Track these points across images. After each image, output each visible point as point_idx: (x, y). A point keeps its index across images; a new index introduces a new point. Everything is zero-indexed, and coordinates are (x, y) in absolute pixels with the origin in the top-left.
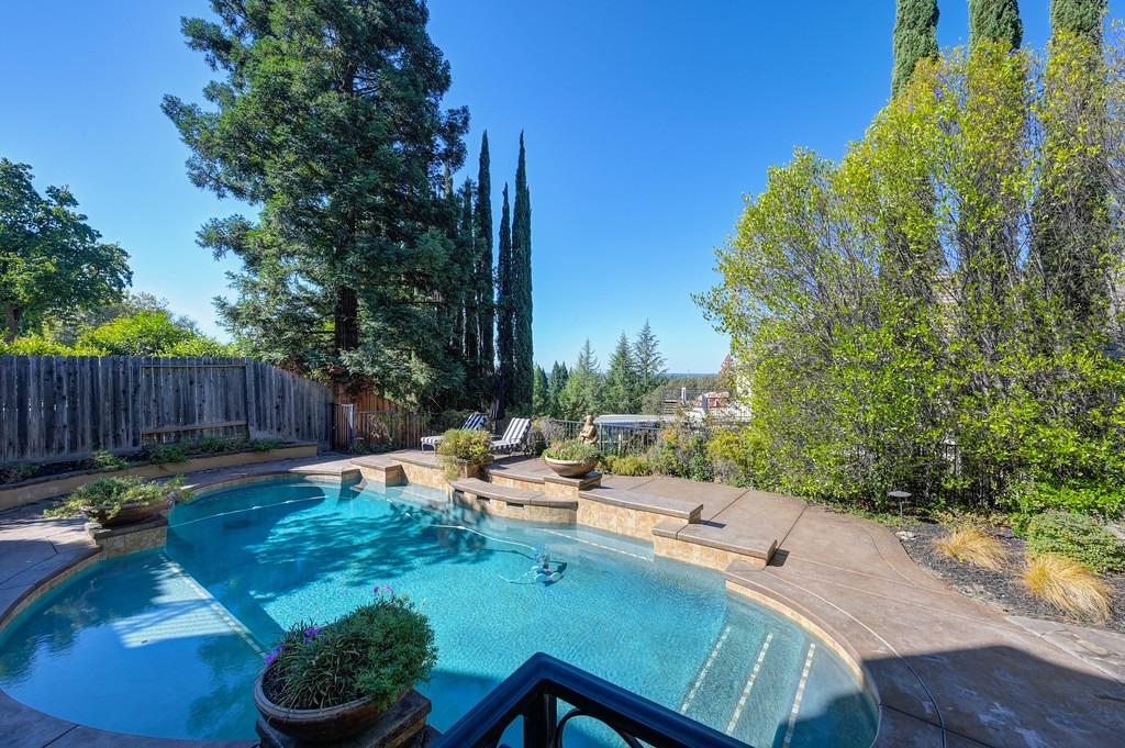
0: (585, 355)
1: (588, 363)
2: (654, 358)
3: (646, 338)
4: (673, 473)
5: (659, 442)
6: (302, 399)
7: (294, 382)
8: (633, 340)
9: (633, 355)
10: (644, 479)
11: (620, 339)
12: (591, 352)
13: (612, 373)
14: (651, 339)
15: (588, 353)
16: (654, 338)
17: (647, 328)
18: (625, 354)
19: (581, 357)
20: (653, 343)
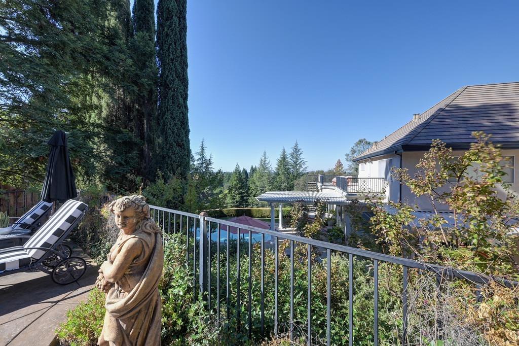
0: (263, 160)
1: (265, 164)
2: (300, 161)
3: (296, 150)
8: (289, 152)
9: (289, 160)
11: (282, 151)
12: (267, 157)
13: (278, 169)
14: (299, 151)
15: (265, 158)
16: (300, 150)
17: (297, 145)
18: (285, 159)
19: (262, 160)
20: (300, 153)
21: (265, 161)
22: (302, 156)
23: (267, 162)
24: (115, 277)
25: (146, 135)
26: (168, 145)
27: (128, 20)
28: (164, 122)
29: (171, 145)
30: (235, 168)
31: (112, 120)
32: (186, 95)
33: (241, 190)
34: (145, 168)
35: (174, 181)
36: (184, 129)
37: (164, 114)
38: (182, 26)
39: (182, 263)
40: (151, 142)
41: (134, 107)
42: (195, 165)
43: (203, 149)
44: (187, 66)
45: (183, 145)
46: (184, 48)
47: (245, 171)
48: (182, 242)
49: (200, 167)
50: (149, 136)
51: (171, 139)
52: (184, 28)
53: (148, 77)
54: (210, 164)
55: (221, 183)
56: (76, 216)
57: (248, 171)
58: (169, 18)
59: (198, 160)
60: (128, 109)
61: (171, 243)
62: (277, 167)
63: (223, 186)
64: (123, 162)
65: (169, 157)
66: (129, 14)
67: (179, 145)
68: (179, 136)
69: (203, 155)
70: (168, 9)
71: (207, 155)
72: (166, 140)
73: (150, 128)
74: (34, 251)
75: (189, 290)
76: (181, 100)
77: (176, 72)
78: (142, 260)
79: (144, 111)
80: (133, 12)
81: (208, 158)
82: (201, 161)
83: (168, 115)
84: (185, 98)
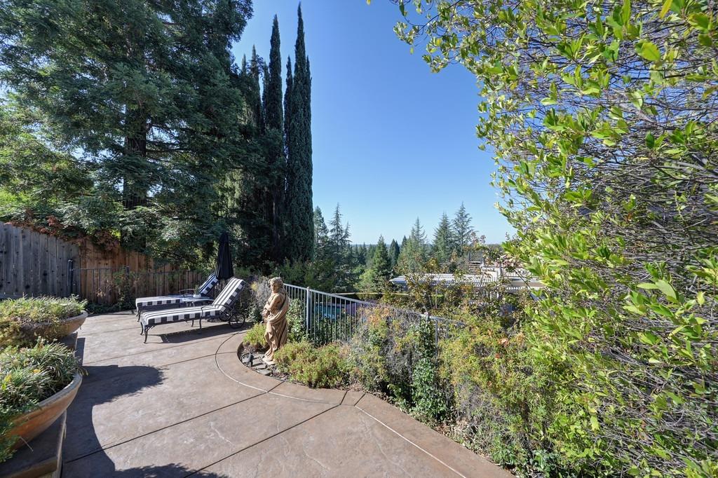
0: (416, 229)
1: (418, 235)
2: (468, 230)
3: (462, 216)
4: (383, 387)
5: (361, 330)
6: (35, 255)
7: (24, 237)
8: (452, 217)
9: (452, 229)
10: (335, 395)
11: (441, 217)
12: (420, 226)
13: (436, 242)
14: (466, 217)
15: (418, 227)
16: (468, 216)
17: (463, 209)
18: (446, 228)
19: (413, 230)
20: (467, 219)
21: (418, 231)
22: (470, 224)
23: (421, 233)
24: (271, 308)
25: (275, 218)
26: (294, 230)
27: (258, 106)
28: (291, 208)
29: (297, 229)
30: (378, 241)
31: (244, 201)
32: (311, 180)
33: (386, 270)
34: (274, 249)
35: (297, 266)
36: (308, 213)
37: (291, 200)
38: (307, 116)
39: (298, 315)
40: (279, 224)
41: (263, 189)
42: (327, 237)
43: (337, 217)
44: (311, 152)
45: (308, 228)
46: (308, 136)
47: (395, 244)
48: (299, 304)
49: (334, 240)
50: (278, 219)
51: (297, 223)
52: (308, 117)
53: (278, 169)
54: (347, 235)
55: (362, 260)
56: (240, 288)
57: (400, 243)
58: (295, 111)
59: (332, 231)
60: (258, 192)
61: (293, 304)
62: (435, 239)
63: (365, 264)
64: (256, 245)
65: (295, 240)
66: (259, 99)
67: (304, 229)
68: (304, 220)
69: (337, 224)
70: (294, 103)
71: (343, 225)
72: (292, 225)
73: (279, 211)
74: (221, 307)
75: (302, 330)
76: (306, 186)
77: (301, 161)
78: (280, 303)
79: (273, 194)
80: (263, 99)
81: (344, 228)
82: (335, 233)
83: (294, 202)
84: (310, 184)
